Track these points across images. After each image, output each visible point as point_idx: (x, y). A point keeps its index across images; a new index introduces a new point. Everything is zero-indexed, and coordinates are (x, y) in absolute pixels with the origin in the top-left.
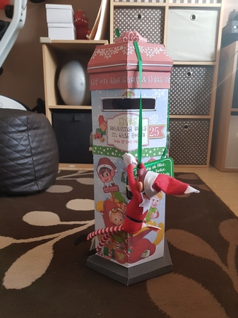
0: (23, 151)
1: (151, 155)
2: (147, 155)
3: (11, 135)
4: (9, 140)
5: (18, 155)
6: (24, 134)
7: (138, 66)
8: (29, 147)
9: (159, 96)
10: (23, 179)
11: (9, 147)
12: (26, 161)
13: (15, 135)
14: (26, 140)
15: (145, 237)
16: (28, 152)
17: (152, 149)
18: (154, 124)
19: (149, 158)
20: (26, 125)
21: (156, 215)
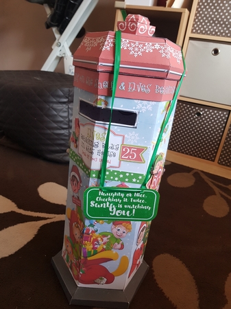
0: (61, 122)
1: (122, 180)
2: (116, 179)
3: (51, 105)
4: (49, 109)
5: (55, 125)
6: (64, 105)
7: (113, 67)
8: (67, 119)
9: (144, 110)
10: (58, 148)
11: (48, 116)
12: (62, 132)
13: (55, 106)
14: (65, 112)
15: (103, 264)
16: (65, 124)
17: (124, 173)
18: (132, 144)
19: (119, 183)
20: (67, 98)
21: (119, 246)
